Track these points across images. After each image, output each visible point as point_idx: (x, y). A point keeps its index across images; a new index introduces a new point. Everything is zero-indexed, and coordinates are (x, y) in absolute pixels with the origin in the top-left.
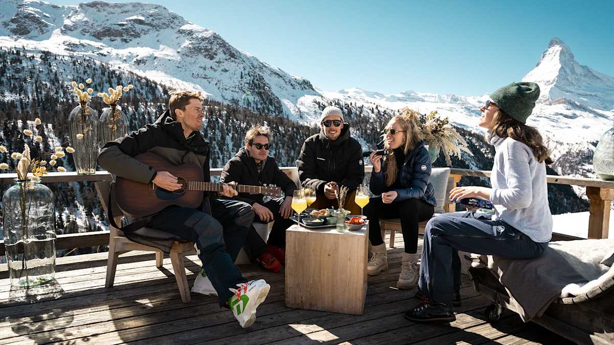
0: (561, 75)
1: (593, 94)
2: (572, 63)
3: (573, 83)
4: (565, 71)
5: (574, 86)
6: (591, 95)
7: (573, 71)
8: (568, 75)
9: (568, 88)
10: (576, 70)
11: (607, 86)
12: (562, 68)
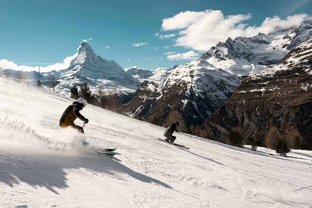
0: (87, 61)
1: (101, 70)
2: (92, 55)
3: (92, 65)
4: (88, 59)
5: (93, 67)
6: (100, 71)
7: (93, 59)
8: (90, 61)
9: (90, 68)
10: (95, 58)
11: (108, 66)
12: (87, 57)
